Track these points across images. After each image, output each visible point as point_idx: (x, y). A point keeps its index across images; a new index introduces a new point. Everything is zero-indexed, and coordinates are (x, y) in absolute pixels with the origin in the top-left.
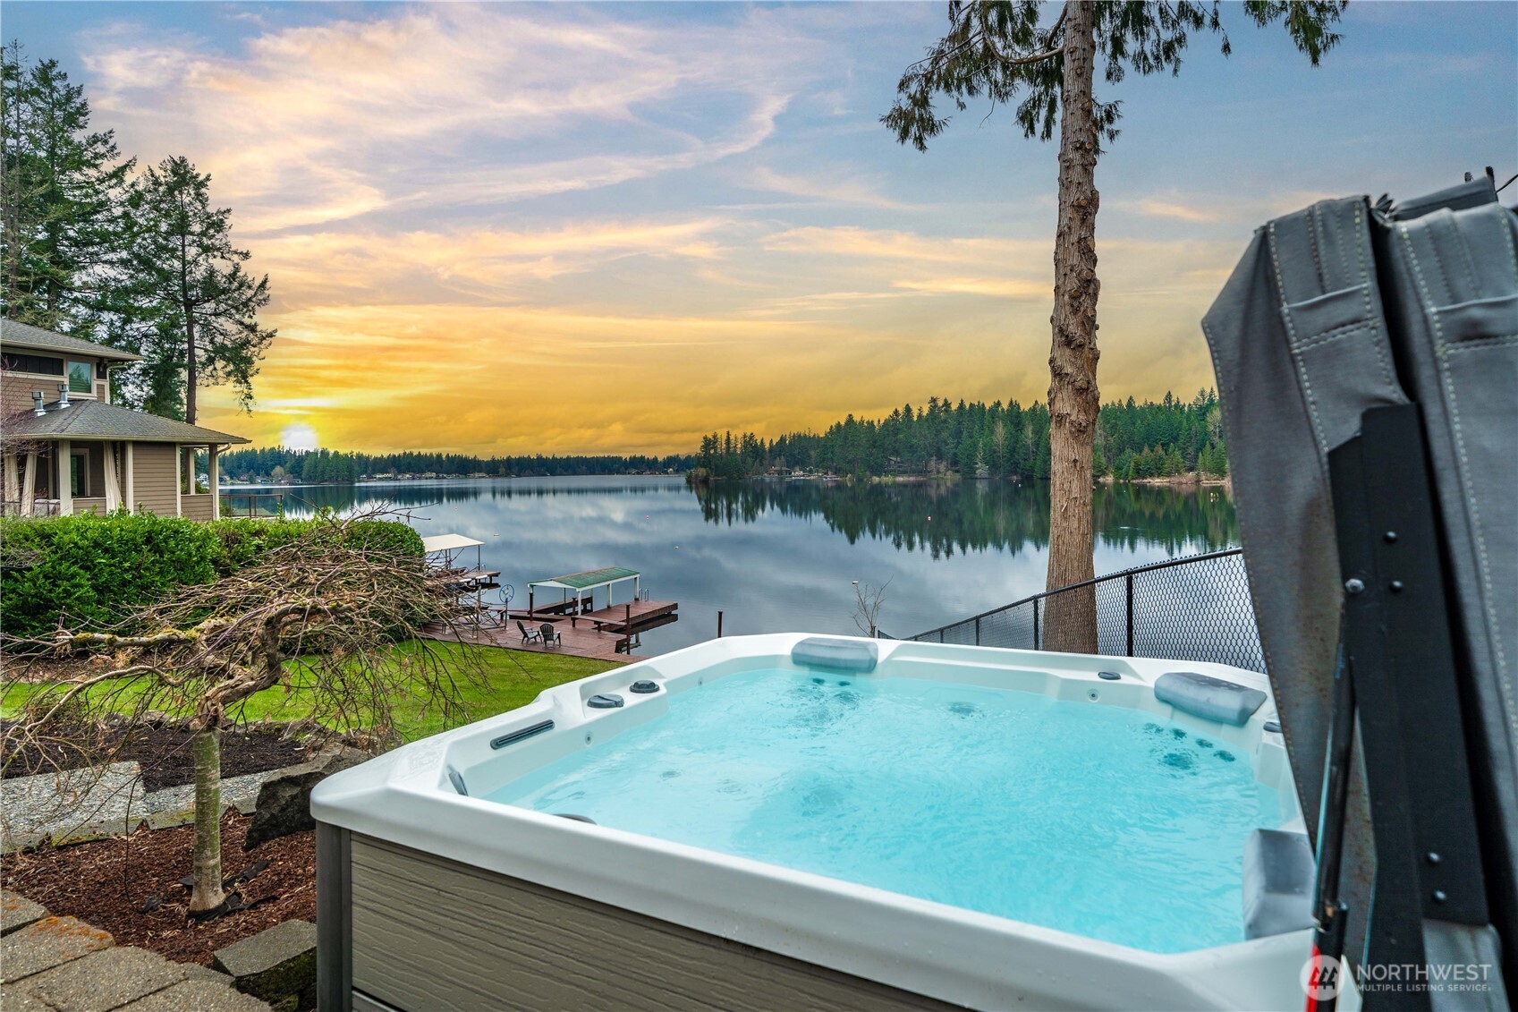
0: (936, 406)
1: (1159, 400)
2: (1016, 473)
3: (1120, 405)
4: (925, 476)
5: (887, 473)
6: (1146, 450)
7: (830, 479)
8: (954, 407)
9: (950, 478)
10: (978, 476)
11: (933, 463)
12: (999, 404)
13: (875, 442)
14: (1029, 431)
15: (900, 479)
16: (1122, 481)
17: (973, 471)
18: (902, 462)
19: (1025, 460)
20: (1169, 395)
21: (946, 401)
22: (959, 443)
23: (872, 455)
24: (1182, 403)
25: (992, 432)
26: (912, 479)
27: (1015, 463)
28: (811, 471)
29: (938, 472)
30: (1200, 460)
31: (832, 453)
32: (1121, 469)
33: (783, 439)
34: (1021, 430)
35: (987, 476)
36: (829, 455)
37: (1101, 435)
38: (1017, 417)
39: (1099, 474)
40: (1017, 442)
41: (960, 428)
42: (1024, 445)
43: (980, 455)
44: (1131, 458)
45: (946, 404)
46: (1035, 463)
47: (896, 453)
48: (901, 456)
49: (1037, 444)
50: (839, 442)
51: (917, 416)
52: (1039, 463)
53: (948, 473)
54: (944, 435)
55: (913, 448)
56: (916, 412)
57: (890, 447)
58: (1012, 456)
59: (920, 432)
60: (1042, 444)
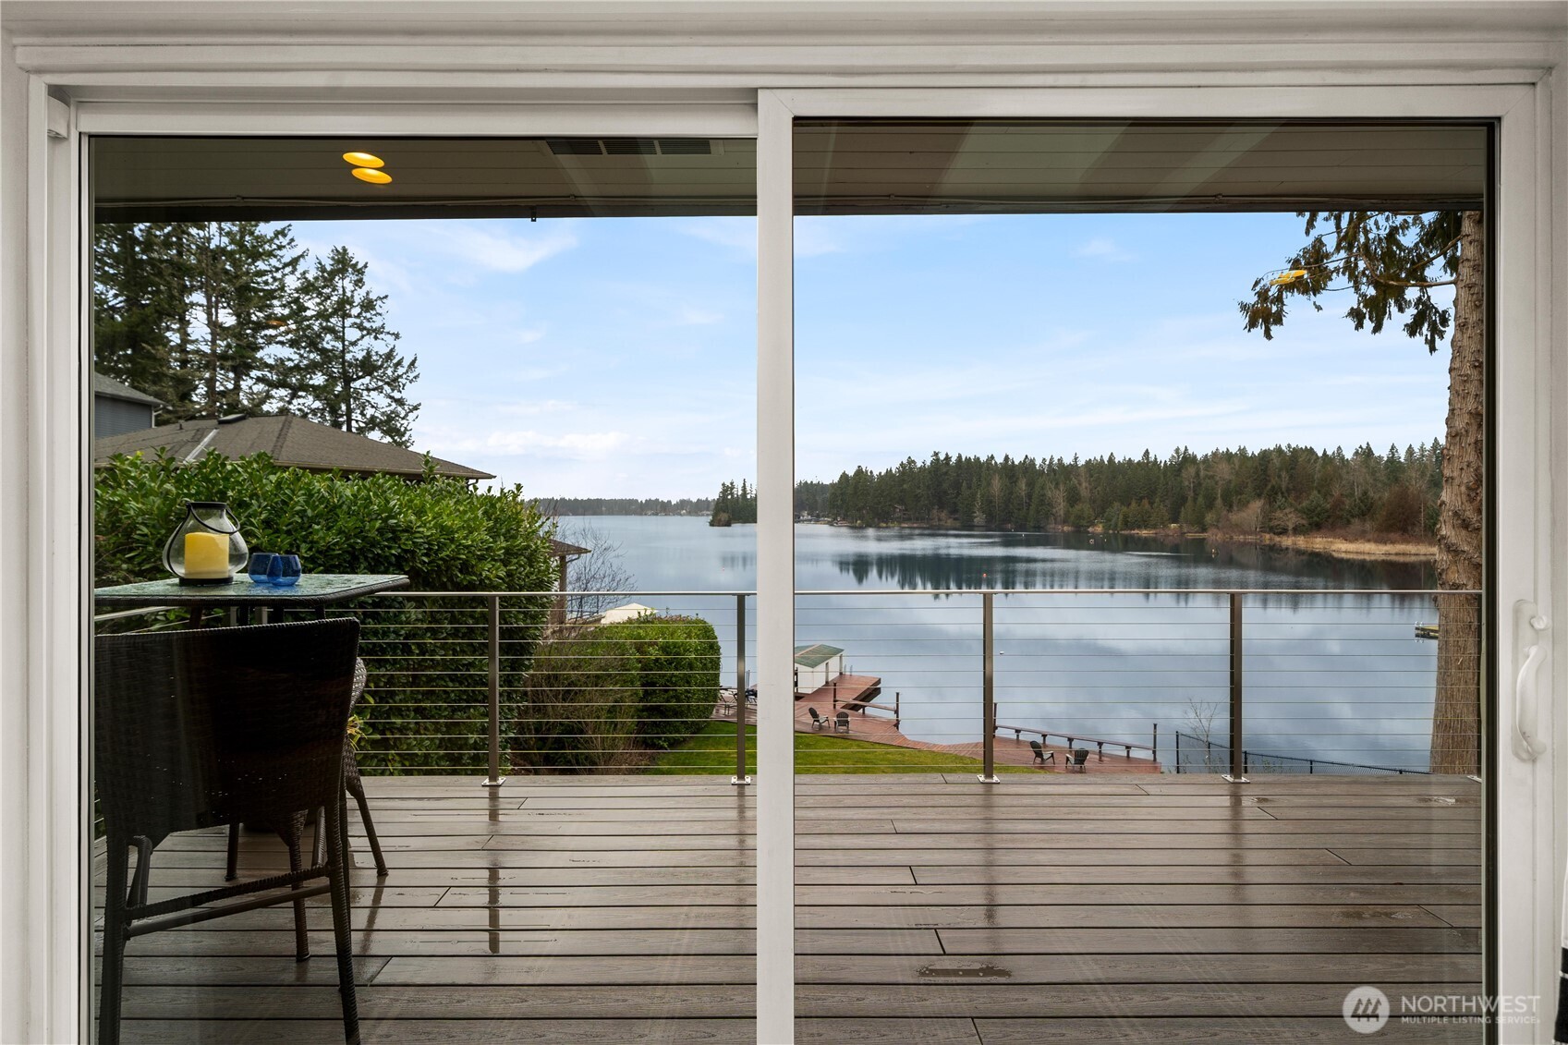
0: (938, 459)
1: (1137, 457)
2: (1010, 522)
3: (1102, 460)
4: (927, 523)
5: (892, 520)
6: (1134, 504)
8: (954, 460)
9: (950, 525)
10: (976, 524)
11: (935, 511)
12: (993, 458)
13: (883, 491)
14: (1022, 485)
15: (905, 526)
16: (1111, 532)
17: (972, 518)
18: (906, 510)
19: (1019, 510)
20: (1147, 453)
21: (947, 454)
22: (958, 494)
23: (880, 503)
24: (1159, 460)
25: (989, 484)
26: (915, 526)
27: (1010, 513)
28: (818, 517)
29: (940, 520)
30: (1182, 515)
31: (841, 500)
32: (1110, 521)
34: (1015, 482)
35: (984, 524)
36: (839, 503)
37: (1086, 488)
38: (1010, 470)
40: (1011, 493)
41: (959, 480)
42: (1018, 497)
43: (978, 504)
44: (1117, 510)
45: (948, 458)
46: (1028, 514)
47: (901, 501)
48: (905, 504)
49: (1029, 496)
50: (850, 491)
51: (920, 468)
52: (1031, 512)
53: (949, 521)
54: (945, 486)
55: (917, 498)
56: (919, 464)
57: (896, 496)
58: (1007, 506)
59: (924, 483)
60: (1035, 495)
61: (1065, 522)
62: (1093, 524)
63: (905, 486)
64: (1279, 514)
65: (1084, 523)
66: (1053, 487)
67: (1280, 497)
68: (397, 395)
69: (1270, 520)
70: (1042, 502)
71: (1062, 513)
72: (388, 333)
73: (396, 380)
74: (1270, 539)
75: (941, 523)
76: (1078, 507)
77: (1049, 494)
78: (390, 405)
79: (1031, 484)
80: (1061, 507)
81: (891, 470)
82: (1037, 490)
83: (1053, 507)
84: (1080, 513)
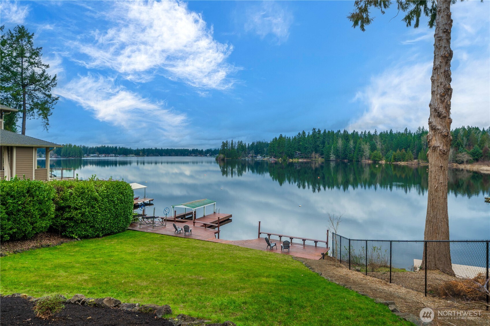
0: (315, 132)
1: (402, 131)
2: (346, 159)
3: (387, 132)
4: (310, 159)
5: (295, 158)
6: (398, 150)
7: (272, 160)
8: (322, 132)
9: (320, 160)
10: (331, 160)
11: (313, 154)
12: (339, 131)
13: (291, 145)
14: (352, 142)
15: (300, 160)
16: (388, 163)
17: (329, 157)
18: (301, 154)
19: (350, 154)
20: (406, 129)
21: (319, 129)
22: (324, 146)
23: (289, 150)
24: (411, 132)
25: (337, 142)
26: (305, 160)
27: (346, 155)
28: (264, 157)
29: (315, 158)
30: (419, 155)
31: (273, 149)
32: (388, 158)
33: (253, 144)
34: (348, 142)
35: (335, 160)
36: (272, 150)
37: (379, 144)
38: (347, 137)
39: (379, 160)
40: (346, 146)
41: (324, 141)
42: (349, 148)
43: (332, 151)
44: (392, 153)
45: (319, 131)
46: (354, 155)
47: (299, 150)
48: (301, 151)
49: (355, 148)
50: (276, 145)
51: (307, 136)
52: (355, 155)
53: (319, 158)
54: (318, 143)
55: (306, 148)
56: (307, 134)
57: (297, 147)
58: (345, 152)
59: (309, 142)
60: (357, 147)
61: (369, 159)
62: (381, 160)
63: (301, 143)
64: (460, 155)
65: (377, 159)
66: (364, 143)
67: (460, 147)
68: (47, 93)
69: (456, 157)
70: (360, 150)
71: (368, 155)
72: (43, 65)
73: (47, 86)
74: (456, 166)
75: (316, 159)
76: (375, 152)
77: (363, 147)
78: (45, 98)
79: (355, 143)
80: (367, 152)
81: (295, 136)
82: (358, 144)
83: (364, 153)
84: (375, 155)
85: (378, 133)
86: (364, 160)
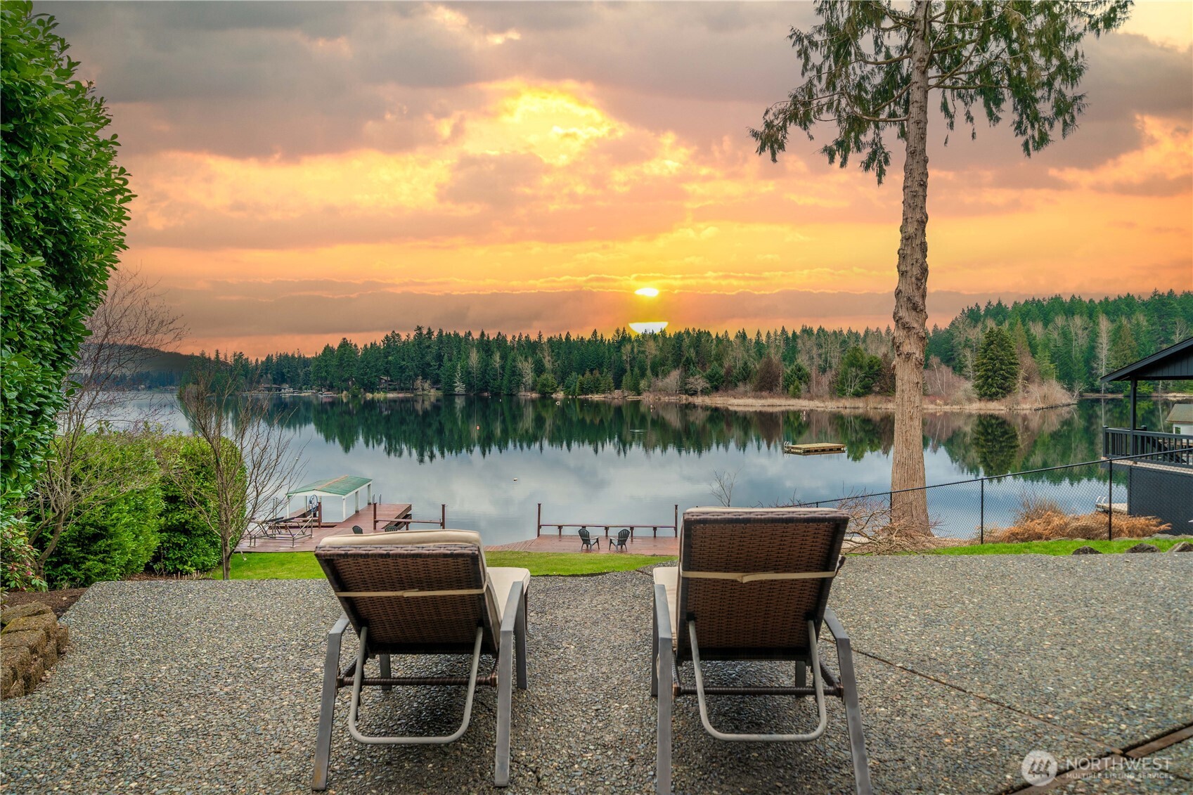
0: (421, 334)
1: (588, 336)
2: (486, 390)
3: (561, 338)
4: (413, 393)
5: (379, 390)
6: (587, 373)
7: (325, 396)
8: (435, 335)
9: (433, 394)
10: (457, 393)
11: (419, 382)
12: (470, 334)
13: (368, 363)
14: (497, 357)
15: (391, 395)
16: (570, 397)
17: (453, 388)
18: (392, 381)
19: (494, 380)
20: (595, 333)
21: (429, 329)
22: (440, 366)
23: (366, 374)
24: (604, 339)
25: (468, 357)
26: (401, 395)
27: (486, 382)
28: (300, 389)
29: (423, 390)
30: (624, 382)
31: (326, 372)
32: (570, 387)
33: (269, 359)
34: (491, 355)
35: (464, 393)
36: (324, 374)
37: (549, 361)
38: (486, 345)
39: (551, 391)
40: (487, 365)
41: (440, 353)
42: (493, 368)
43: (458, 375)
44: (576, 379)
45: (430, 333)
46: (502, 383)
47: (387, 373)
48: (390, 376)
49: (503, 367)
50: (335, 362)
51: (404, 342)
52: (505, 382)
53: (432, 390)
54: (428, 358)
55: (402, 369)
56: (404, 338)
57: (382, 367)
58: (484, 377)
59: (408, 356)
60: (508, 367)
61: (533, 389)
62: (555, 391)
64: (691, 380)
65: (548, 390)
66: (523, 359)
67: (692, 366)
69: (686, 384)
70: (513, 373)
71: (530, 382)
74: (686, 399)
75: (426, 392)
76: (544, 376)
77: (520, 365)
79: (503, 357)
80: (529, 377)
81: (375, 344)
82: (509, 362)
83: (523, 377)
84: (545, 382)
85: (545, 339)
86: (523, 393)
